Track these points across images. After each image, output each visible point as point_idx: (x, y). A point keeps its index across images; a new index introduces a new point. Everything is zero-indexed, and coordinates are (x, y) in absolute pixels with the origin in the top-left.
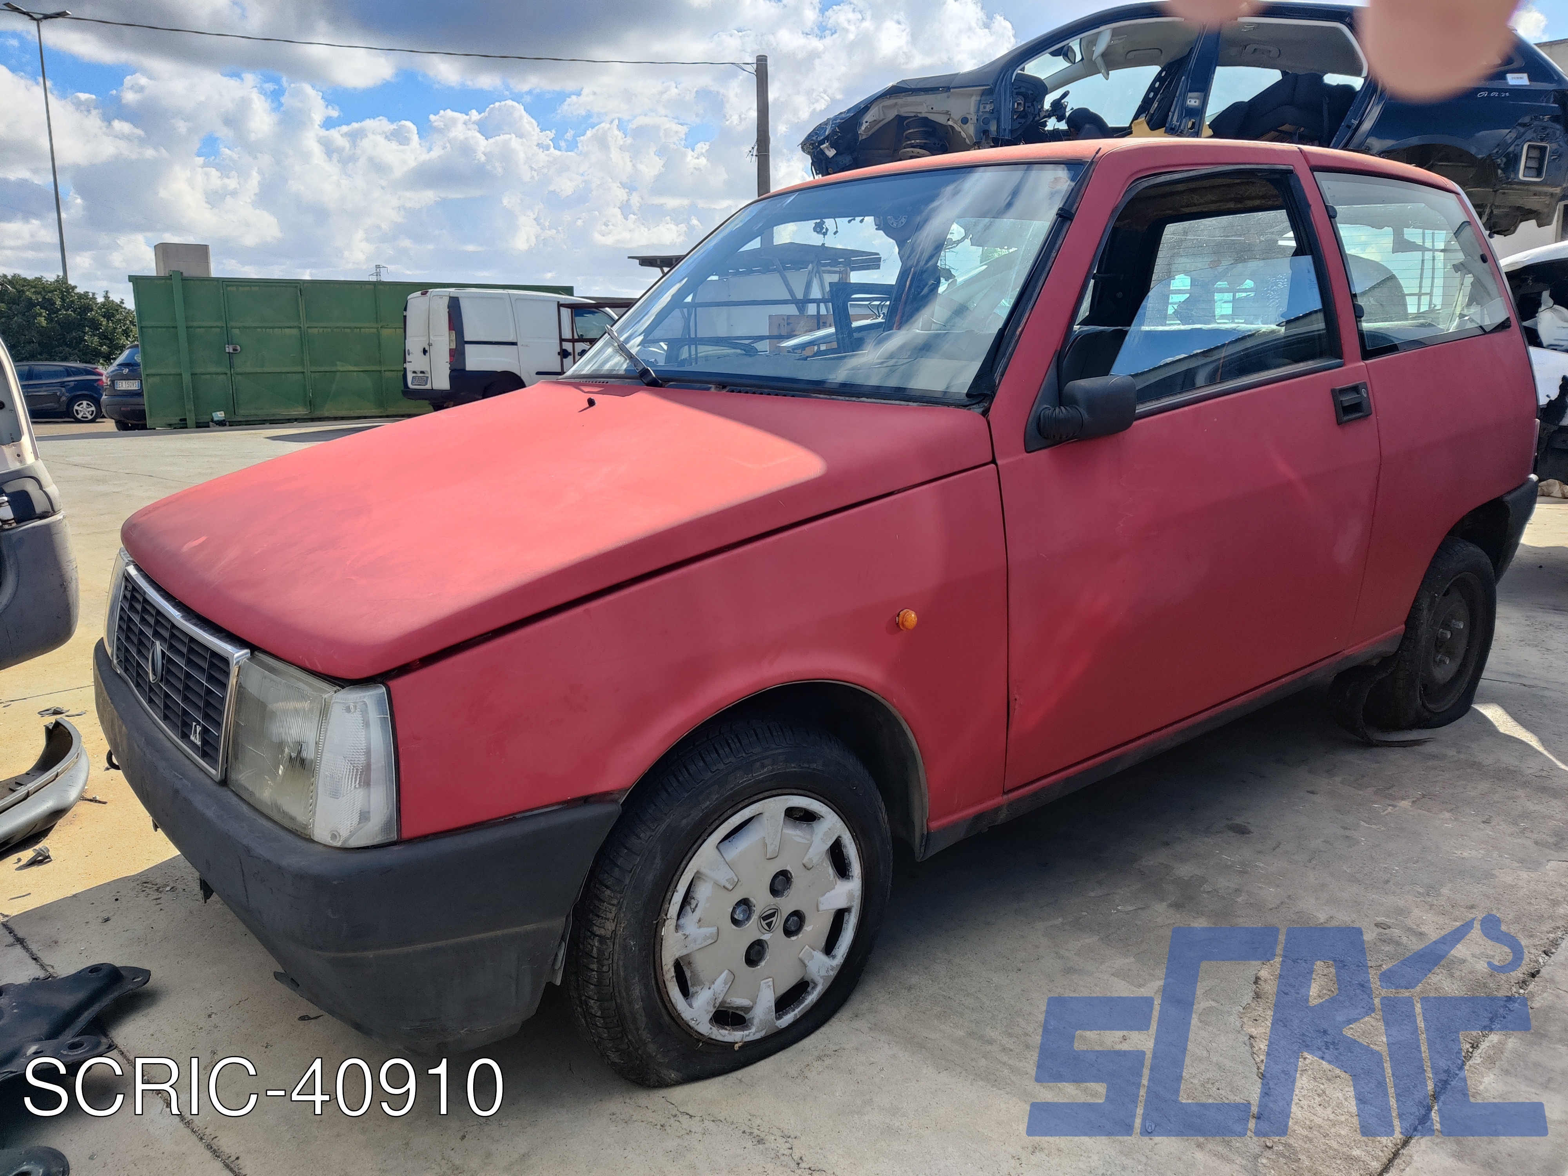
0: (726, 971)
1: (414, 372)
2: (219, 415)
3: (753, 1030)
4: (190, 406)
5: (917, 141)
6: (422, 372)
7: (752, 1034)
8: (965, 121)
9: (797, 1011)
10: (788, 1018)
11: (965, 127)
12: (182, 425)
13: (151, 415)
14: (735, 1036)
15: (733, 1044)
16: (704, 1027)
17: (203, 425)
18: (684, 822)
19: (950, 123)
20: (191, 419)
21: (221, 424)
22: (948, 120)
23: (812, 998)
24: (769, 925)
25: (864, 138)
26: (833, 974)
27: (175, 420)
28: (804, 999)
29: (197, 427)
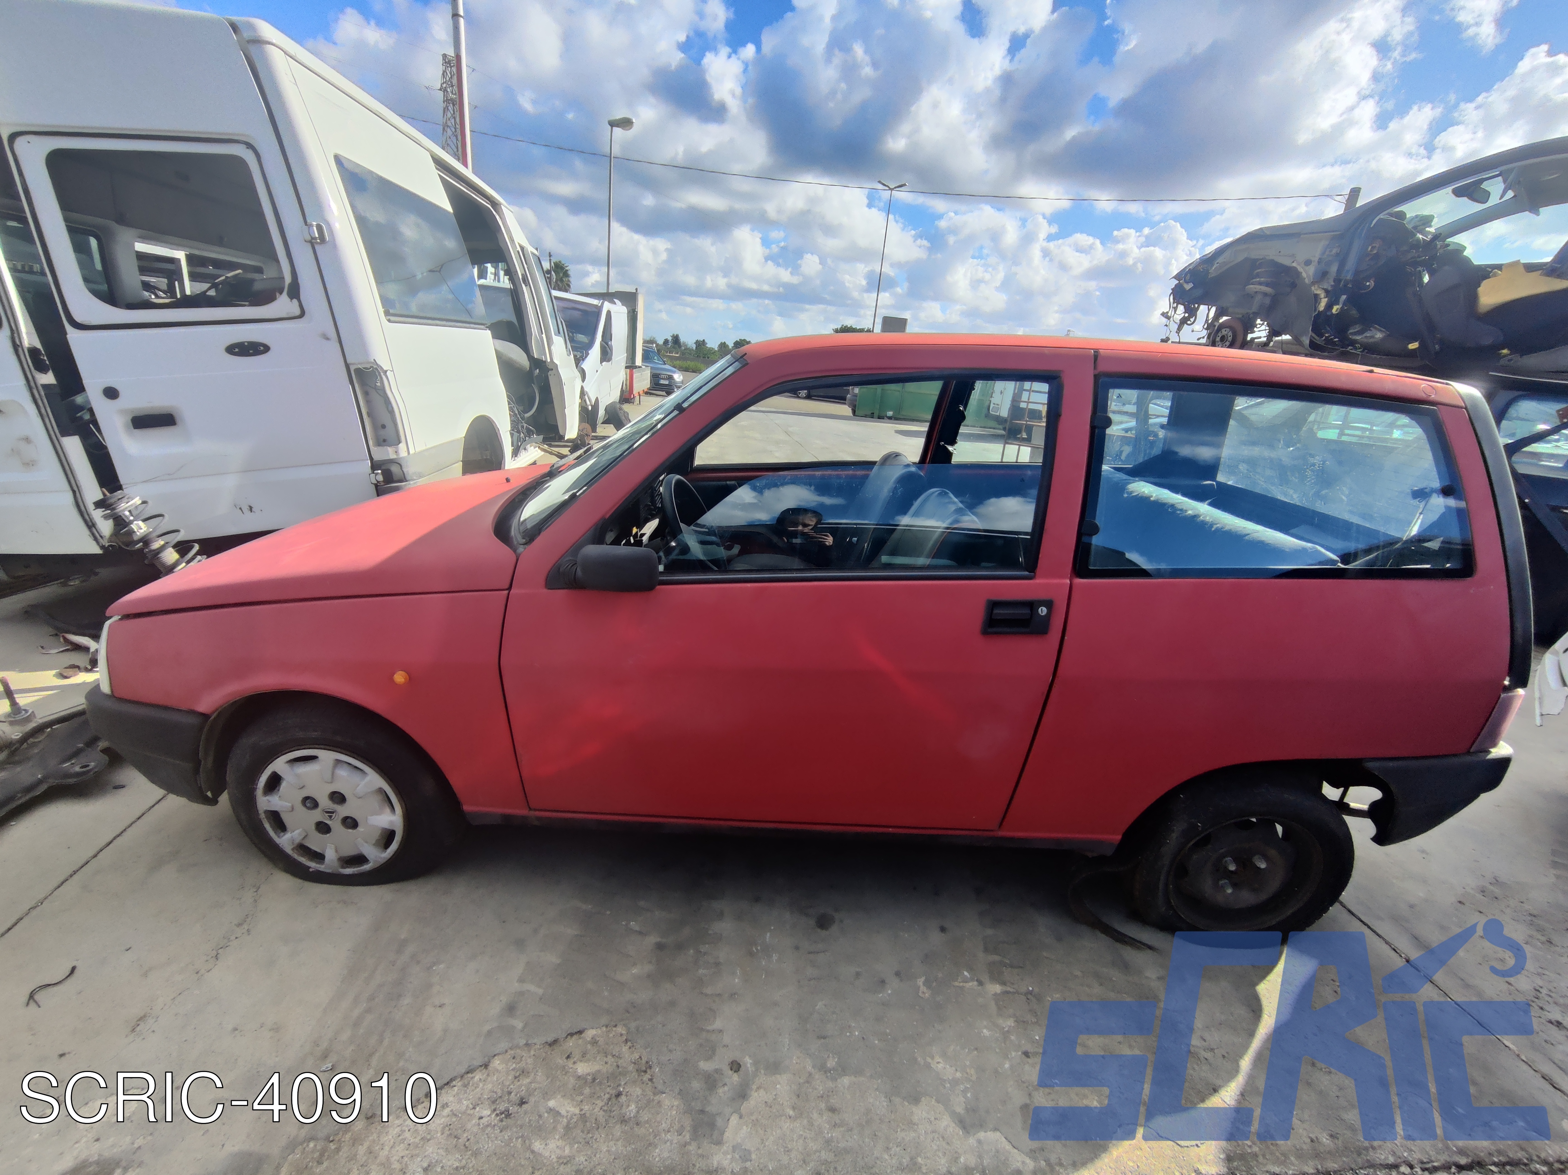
0: (301, 830)
1: (994, 404)
2: (890, 414)
3: (323, 866)
4: (878, 406)
5: (1262, 279)
6: (998, 405)
7: (321, 868)
8: (1308, 263)
9: (356, 869)
10: (349, 871)
11: (1307, 268)
12: (871, 416)
13: (858, 408)
14: (313, 865)
15: (310, 868)
16: (288, 850)
17: (881, 417)
18: (261, 743)
19: (1294, 265)
20: (876, 414)
21: (890, 418)
22: (1293, 262)
23: (366, 867)
24: (331, 817)
25: (1212, 276)
26: (382, 861)
27: (869, 413)
28: (363, 866)
29: (879, 418)
